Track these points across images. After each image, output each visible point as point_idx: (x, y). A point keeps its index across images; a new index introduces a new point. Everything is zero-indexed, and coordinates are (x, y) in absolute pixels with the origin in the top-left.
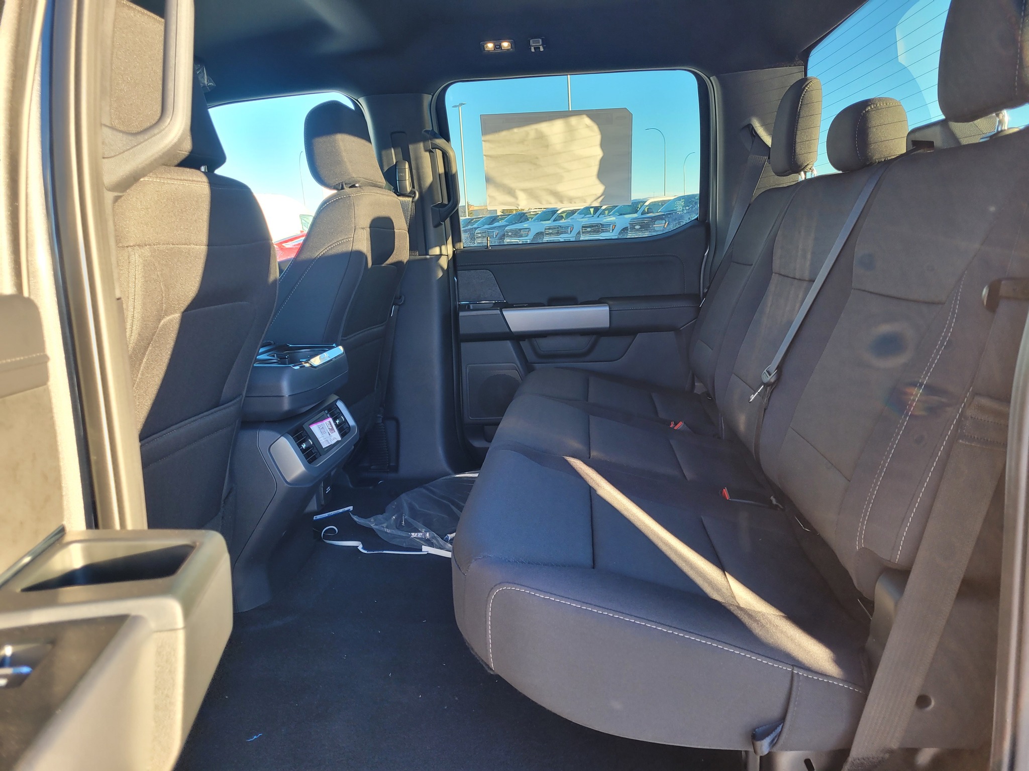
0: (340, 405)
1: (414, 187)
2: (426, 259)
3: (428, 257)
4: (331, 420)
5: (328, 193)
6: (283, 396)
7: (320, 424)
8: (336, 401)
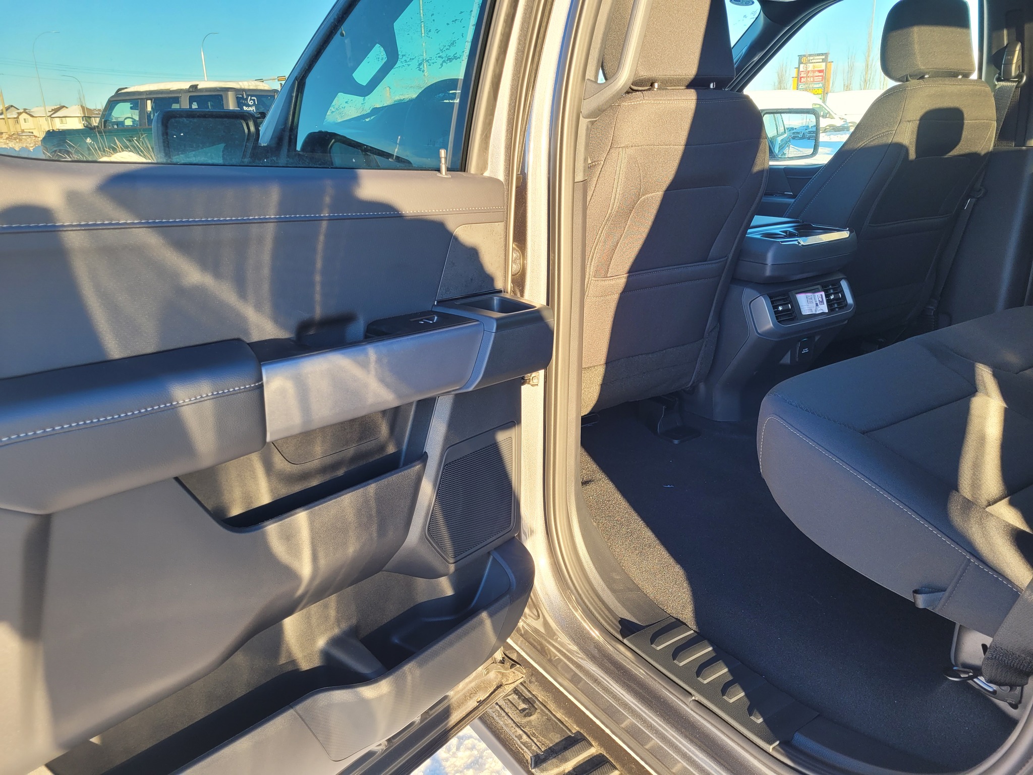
0: (844, 284)
1: (1023, 71)
2: (1022, 151)
3: (1024, 148)
4: (823, 293)
5: (892, 83)
6: (766, 264)
7: (809, 295)
8: (841, 279)
